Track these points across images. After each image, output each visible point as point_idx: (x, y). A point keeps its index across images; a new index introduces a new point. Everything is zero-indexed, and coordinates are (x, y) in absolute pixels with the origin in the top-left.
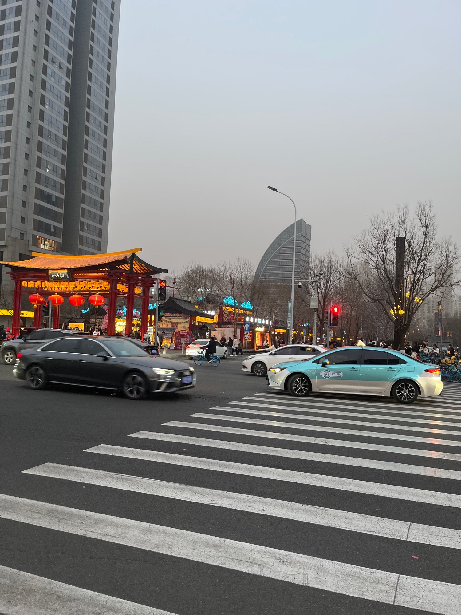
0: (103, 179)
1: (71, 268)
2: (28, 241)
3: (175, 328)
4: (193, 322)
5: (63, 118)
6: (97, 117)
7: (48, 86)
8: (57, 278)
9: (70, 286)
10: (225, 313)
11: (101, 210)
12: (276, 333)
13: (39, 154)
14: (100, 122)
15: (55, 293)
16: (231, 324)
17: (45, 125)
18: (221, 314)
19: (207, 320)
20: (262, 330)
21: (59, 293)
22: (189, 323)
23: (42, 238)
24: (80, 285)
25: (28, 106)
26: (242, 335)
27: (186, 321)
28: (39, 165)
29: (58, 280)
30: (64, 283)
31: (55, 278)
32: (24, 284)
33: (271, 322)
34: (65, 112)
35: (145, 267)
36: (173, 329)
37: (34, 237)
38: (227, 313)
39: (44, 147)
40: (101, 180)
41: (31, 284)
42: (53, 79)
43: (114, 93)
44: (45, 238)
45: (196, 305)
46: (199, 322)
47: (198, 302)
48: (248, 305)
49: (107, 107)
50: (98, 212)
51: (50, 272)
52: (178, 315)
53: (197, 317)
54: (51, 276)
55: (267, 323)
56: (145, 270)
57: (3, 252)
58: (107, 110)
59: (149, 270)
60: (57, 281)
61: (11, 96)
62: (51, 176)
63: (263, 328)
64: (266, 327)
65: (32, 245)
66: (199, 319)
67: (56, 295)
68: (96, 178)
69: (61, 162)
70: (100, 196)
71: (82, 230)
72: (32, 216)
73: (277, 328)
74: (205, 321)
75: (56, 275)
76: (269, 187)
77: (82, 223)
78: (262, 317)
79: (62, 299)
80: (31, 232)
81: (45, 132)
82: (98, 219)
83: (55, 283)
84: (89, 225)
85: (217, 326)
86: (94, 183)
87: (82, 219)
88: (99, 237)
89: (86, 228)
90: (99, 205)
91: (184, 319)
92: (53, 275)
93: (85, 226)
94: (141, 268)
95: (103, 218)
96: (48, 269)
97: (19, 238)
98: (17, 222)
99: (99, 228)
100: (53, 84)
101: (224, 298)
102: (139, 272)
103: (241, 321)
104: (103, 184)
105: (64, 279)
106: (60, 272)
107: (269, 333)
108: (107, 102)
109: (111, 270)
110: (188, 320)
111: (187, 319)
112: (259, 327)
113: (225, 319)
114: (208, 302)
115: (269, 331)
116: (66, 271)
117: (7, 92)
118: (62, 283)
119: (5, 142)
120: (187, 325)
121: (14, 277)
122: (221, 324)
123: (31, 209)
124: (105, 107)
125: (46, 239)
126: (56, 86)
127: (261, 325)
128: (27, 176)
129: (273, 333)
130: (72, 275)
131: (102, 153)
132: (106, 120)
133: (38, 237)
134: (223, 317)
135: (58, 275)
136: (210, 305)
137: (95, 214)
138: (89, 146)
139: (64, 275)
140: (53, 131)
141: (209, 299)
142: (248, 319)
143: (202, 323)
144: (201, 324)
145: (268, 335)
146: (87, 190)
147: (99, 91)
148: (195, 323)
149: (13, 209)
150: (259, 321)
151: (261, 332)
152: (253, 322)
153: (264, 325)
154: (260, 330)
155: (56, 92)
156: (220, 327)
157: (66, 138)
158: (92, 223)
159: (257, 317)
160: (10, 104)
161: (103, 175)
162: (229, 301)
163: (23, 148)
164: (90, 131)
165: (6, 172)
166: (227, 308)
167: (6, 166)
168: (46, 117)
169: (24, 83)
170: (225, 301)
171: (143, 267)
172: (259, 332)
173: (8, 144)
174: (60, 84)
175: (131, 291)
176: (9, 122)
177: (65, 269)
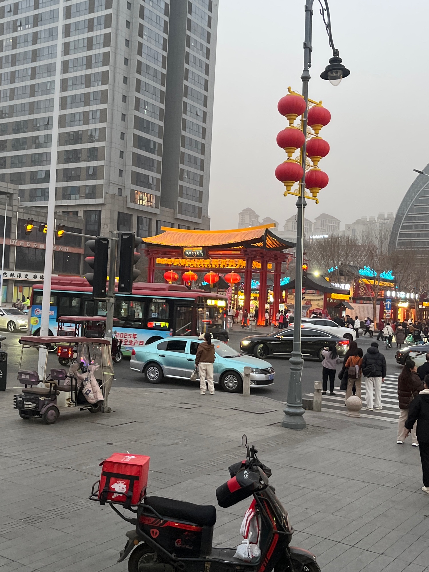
0: (205, 113)
1: (207, 246)
2: (126, 197)
3: (308, 306)
4: (328, 299)
5: (162, 47)
6: (198, 39)
7: (146, 12)
8: (192, 256)
9: (206, 263)
10: (361, 287)
11: (203, 153)
12: (424, 307)
13: (138, 95)
14: (201, 45)
15: (189, 270)
16: (369, 299)
17: (144, 60)
18: (357, 288)
19: (343, 297)
20: (406, 305)
21: (193, 271)
22: (323, 300)
23: (140, 192)
24: (215, 263)
25: (126, 40)
26: (382, 313)
27: (319, 298)
28: (137, 108)
29: (192, 257)
30: (199, 260)
31: (190, 255)
32: (158, 260)
33: (417, 295)
34: (165, 40)
35: (277, 242)
36: (307, 307)
37: (133, 191)
38: (363, 287)
39: (142, 85)
40: (202, 116)
41: (164, 261)
42: (151, 3)
43: (217, 5)
44: (143, 192)
45: (327, 276)
46: (333, 299)
47: (329, 274)
48: (389, 275)
49: (209, 25)
50: (199, 156)
51: (185, 249)
52: (311, 291)
53: (333, 295)
54: (185, 253)
55: (412, 297)
56: (276, 245)
57: (100, 211)
58: (209, 28)
59: (281, 244)
60: (192, 259)
61: (108, 30)
62: (149, 119)
63: (408, 303)
64: (410, 301)
65: (131, 202)
66: (334, 296)
67: (190, 273)
68: (197, 114)
69: (159, 101)
70: (201, 135)
71: (182, 179)
72: (130, 168)
73: (425, 301)
74: (341, 298)
75: (190, 253)
76: (415, 170)
77: (182, 170)
78: (407, 290)
79: (196, 276)
80: (130, 186)
81: (143, 68)
82: (199, 163)
83: (190, 260)
84: (189, 172)
85: (352, 301)
86: (195, 121)
87: (181, 166)
88: (200, 186)
89: (186, 177)
90: (200, 147)
91: (318, 296)
92: (187, 253)
93: (185, 174)
94: (273, 243)
95: (205, 162)
96: (183, 247)
97: (117, 194)
98: (114, 176)
99: (200, 175)
100: (151, 9)
101: (360, 268)
102: (271, 246)
103: (380, 295)
104: (204, 121)
105: (199, 257)
106: (195, 249)
107: (414, 308)
108: (210, 18)
109: (246, 248)
110: (323, 297)
111: (321, 296)
112: (402, 302)
113: (361, 292)
114: (342, 274)
115: (414, 306)
116: (201, 249)
117: (103, 26)
118: (196, 260)
119: (102, 84)
120: (322, 303)
121: (148, 253)
122: (356, 298)
123: (129, 160)
124: (207, 25)
125: (145, 193)
126: (155, 11)
127: (405, 300)
128: (124, 121)
129: (420, 307)
130: (207, 252)
131: (203, 83)
132: (209, 41)
133: (136, 192)
134: (359, 291)
135: (193, 253)
136: (343, 277)
137: (196, 158)
138: (190, 76)
139: (199, 253)
140: (151, 65)
141: (343, 271)
142: (388, 293)
143: (337, 300)
144: (335, 301)
145: (413, 311)
146: (187, 130)
147: (200, 7)
148: (329, 300)
149: (110, 162)
150: (402, 295)
151: (404, 308)
152: (395, 297)
153: (408, 300)
154: (403, 305)
155: (154, 18)
156: (355, 302)
157: (165, 71)
158: (192, 170)
159: (400, 290)
160: (107, 40)
161: (205, 109)
162: (366, 271)
163: (120, 89)
164: (191, 59)
165: (103, 119)
166: (364, 280)
167: (103, 112)
168: (144, 50)
169: (120, 13)
170: (361, 272)
171: (275, 242)
172: (401, 308)
173: (105, 87)
174: (159, 8)
175: (265, 268)
176: (106, 61)
177: (200, 247)
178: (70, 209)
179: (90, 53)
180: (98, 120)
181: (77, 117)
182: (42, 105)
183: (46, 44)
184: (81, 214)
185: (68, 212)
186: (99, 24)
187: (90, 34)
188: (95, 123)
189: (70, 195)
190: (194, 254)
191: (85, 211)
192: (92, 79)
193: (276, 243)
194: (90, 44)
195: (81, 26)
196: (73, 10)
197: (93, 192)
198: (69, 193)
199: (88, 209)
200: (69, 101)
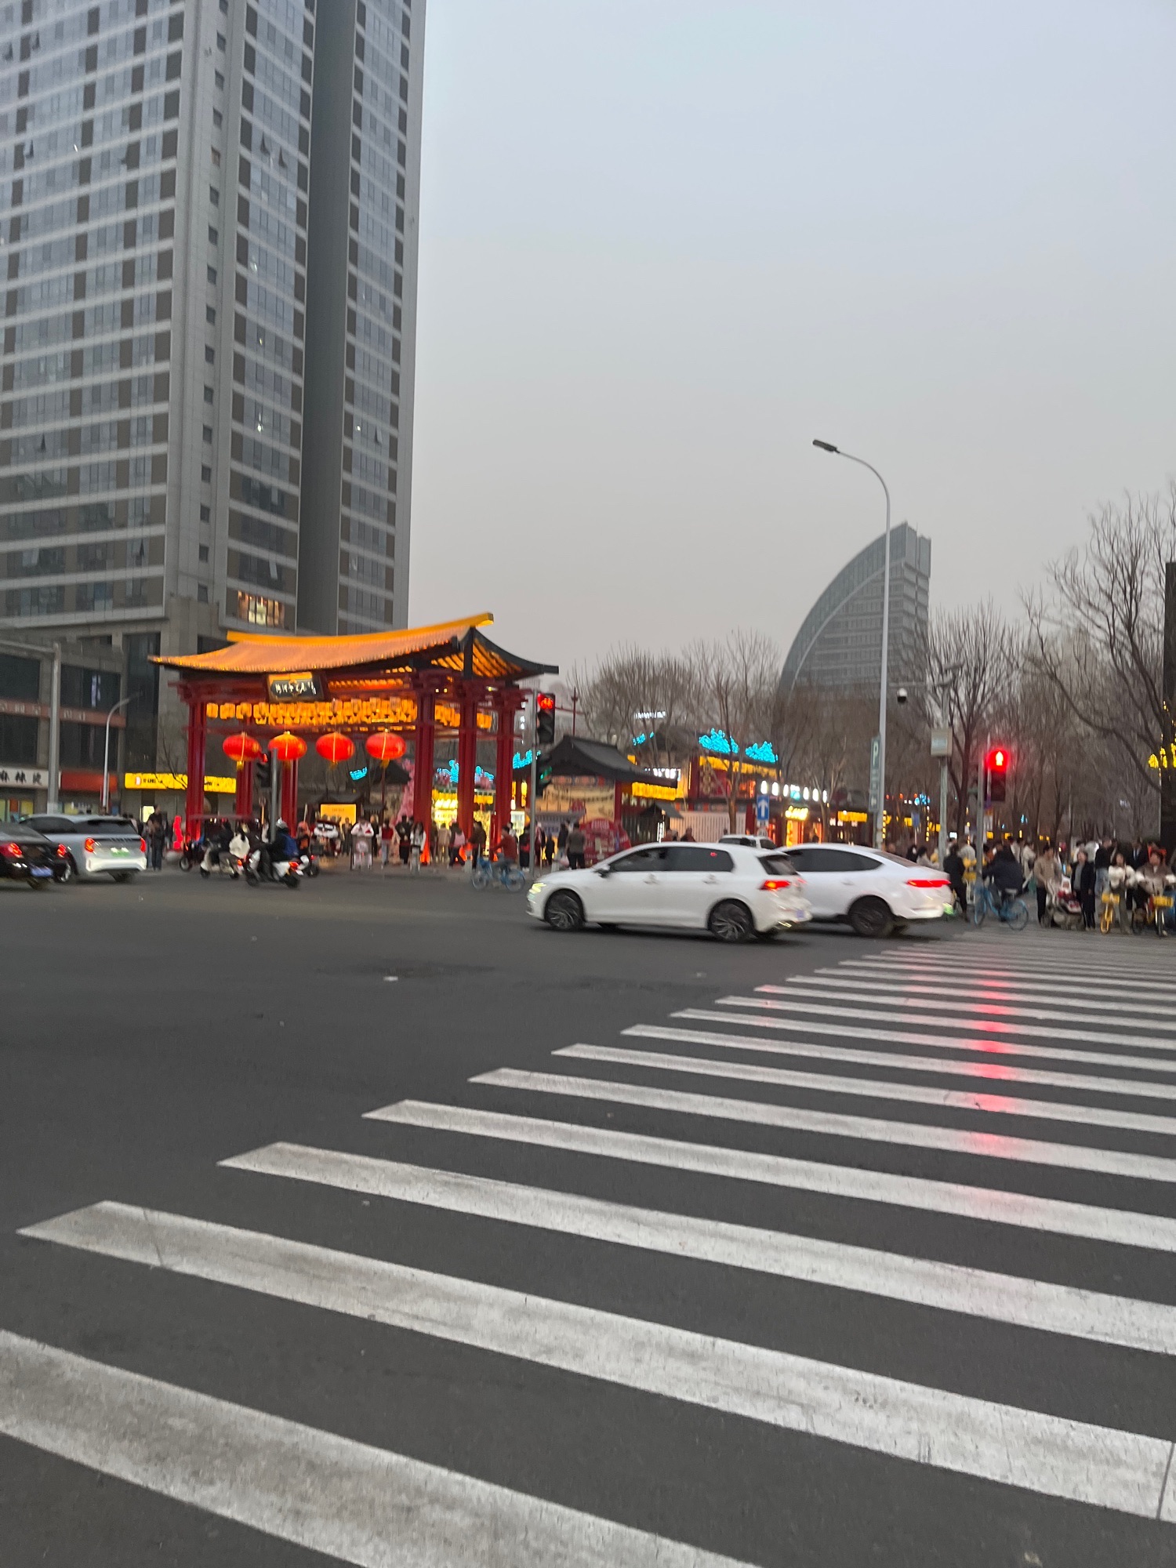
0: (394, 442)
1: (322, 669)
2: (218, 604)
3: (578, 812)
4: (624, 797)
5: (292, 292)
6: (376, 286)
7: (253, 214)
8: (288, 694)
9: (320, 713)
10: (705, 774)
11: (391, 520)
12: (840, 824)
13: (239, 388)
14: (383, 299)
15: (284, 731)
16: (723, 801)
17: (250, 313)
18: (696, 777)
19: (661, 792)
20: (802, 814)
21: (294, 732)
22: (613, 799)
23: (250, 595)
24: (345, 711)
25: (208, 267)
27: (605, 794)
28: (238, 414)
29: (291, 698)
30: (306, 705)
31: (284, 694)
32: (211, 710)
33: (825, 793)
34: (298, 276)
35: (501, 662)
37: (231, 593)
38: (709, 774)
39: (249, 368)
40: (388, 445)
41: (227, 711)
42: (264, 196)
43: (415, 221)
44: (256, 596)
45: (631, 753)
46: (639, 798)
47: (636, 747)
48: (765, 752)
49: (399, 258)
50: (383, 526)
51: (272, 679)
52: (585, 780)
53: (635, 786)
54: (273, 688)
55: (816, 798)
56: (499, 668)
57: (158, 635)
58: (399, 266)
59: (513, 668)
60: (289, 703)
61: (166, 244)
62: (269, 442)
63: (806, 811)
64: (814, 807)
65: (227, 615)
66: (639, 789)
67: (287, 736)
68: (376, 440)
69: (290, 406)
70: (387, 484)
71: (346, 571)
72: (225, 543)
73: (842, 809)
74: (655, 796)
75: (285, 687)
76: (816, 443)
77: (345, 555)
78: (804, 783)
79: (300, 746)
80: (224, 582)
81: (250, 332)
82: (384, 541)
83: (285, 706)
84: (361, 559)
85: (686, 806)
86: (372, 454)
87: (343, 545)
88: (386, 589)
89: (355, 568)
90: (384, 508)
91: (601, 790)
92: (278, 688)
93: (353, 561)
94: (492, 665)
95: (396, 540)
96: (266, 673)
97: (196, 597)
98: (190, 559)
99: (387, 567)
100: (265, 207)
101: (702, 735)
102: (488, 674)
103: (746, 792)
104: (393, 455)
105: (306, 697)
106: (294, 678)
107: (821, 822)
108: (399, 246)
109: (418, 670)
110: (612, 792)
111: (609, 789)
112: (796, 808)
113: (706, 788)
114: (661, 747)
115: (820, 817)
116: (309, 676)
117: (156, 235)
118: (301, 705)
119: (157, 361)
120: (610, 806)
121: (186, 693)
122: (695, 800)
123: (222, 524)
124: (393, 257)
125: (260, 598)
126: (273, 212)
127: (800, 803)
128: (210, 443)
129: (832, 822)
130: (325, 685)
131: (389, 377)
132: (398, 293)
133: (240, 594)
134: (701, 785)
135: (291, 688)
136: (666, 753)
137: (376, 532)
138: (356, 360)
139: (306, 685)
140: (270, 327)
141: (663, 739)
142: (764, 787)
143: (647, 799)
144: (643, 803)
145: (818, 827)
146: (354, 472)
147: (378, 219)
148: (629, 800)
149: (179, 528)
150: (793, 791)
151: (800, 822)
152: (779, 796)
153: (807, 802)
154: (797, 814)
155: (274, 228)
156: (692, 808)
157: (301, 345)
158: (369, 555)
159: (789, 781)
160: (164, 264)
161: (394, 432)
162: (716, 741)
163: (198, 373)
164: (360, 323)
165: (160, 435)
166: (711, 759)
167: (161, 420)
168: (251, 293)
169: (194, 209)
170: (704, 741)
171: (497, 662)
172: (794, 820)
173: (162, 367)
174: (282, 208)
175: (469, 723)
176: (163, 311)
177: (306, 671)
178: (94, 632)
179: (128, 294)
180: (150, 438)
181: (105, 433)
182: (31, 409)
183: (38, 278)
184: (117, 641)
185: (91, 639)
186: (147, 230)
187: (129, 254)
188: (144, 443)
189: (93, 601)
190: (294, 690)
191: (127, 637)
192: (135, 349)
193: (500, 665)
194: (128, 274)
195: (110, 237)
196: (93, 204)
197: (142, 593)
198: (90, 596)
199: (132, 630)
200: (86, 398)
